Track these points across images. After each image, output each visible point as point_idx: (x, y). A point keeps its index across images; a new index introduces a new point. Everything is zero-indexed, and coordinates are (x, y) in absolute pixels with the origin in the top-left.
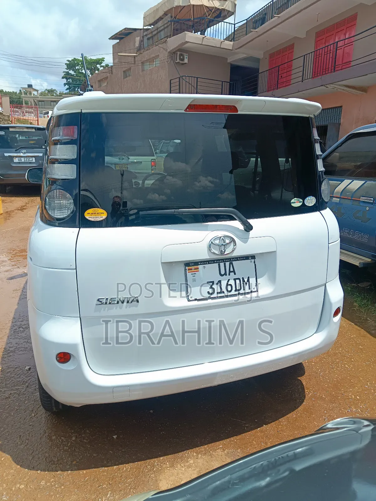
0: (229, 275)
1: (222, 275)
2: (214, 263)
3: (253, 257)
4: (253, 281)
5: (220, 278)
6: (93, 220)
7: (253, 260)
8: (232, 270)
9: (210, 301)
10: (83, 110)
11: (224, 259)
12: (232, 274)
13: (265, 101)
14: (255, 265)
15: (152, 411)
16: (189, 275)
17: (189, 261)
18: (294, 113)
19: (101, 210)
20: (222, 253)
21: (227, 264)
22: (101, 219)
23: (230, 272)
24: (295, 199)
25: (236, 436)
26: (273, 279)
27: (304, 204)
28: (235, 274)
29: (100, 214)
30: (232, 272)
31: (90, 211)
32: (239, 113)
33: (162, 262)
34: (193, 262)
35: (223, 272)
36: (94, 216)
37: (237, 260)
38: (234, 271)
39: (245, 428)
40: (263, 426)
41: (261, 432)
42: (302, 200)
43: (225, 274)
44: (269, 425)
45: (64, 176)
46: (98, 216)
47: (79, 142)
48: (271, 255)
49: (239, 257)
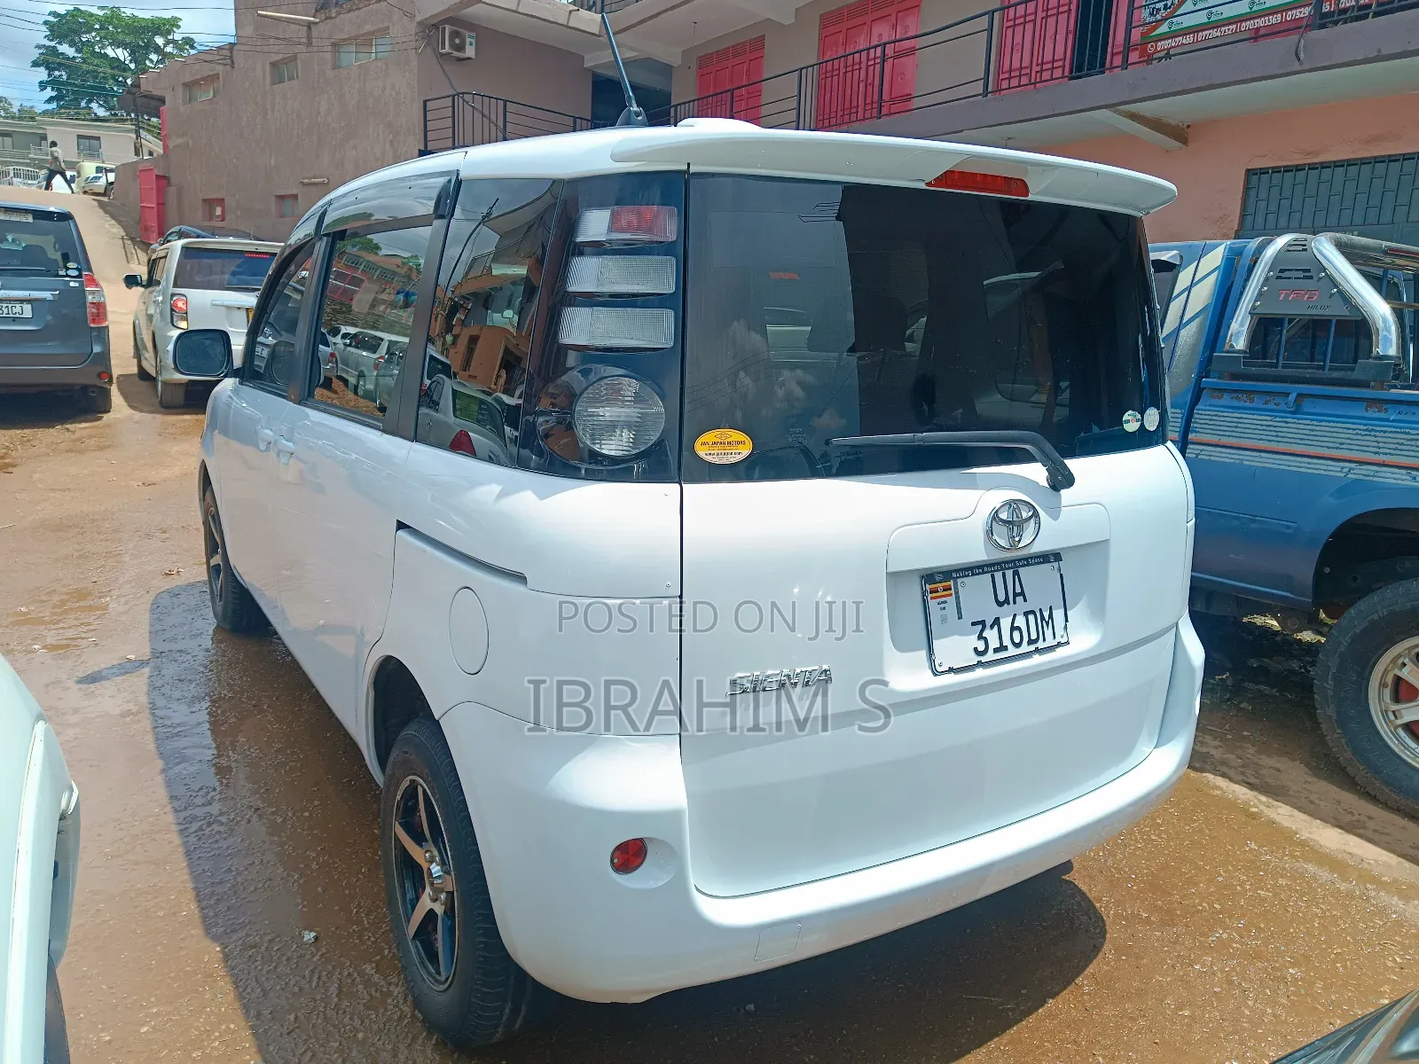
0: (1015, 603)
1: (1000, 604)
2: (984, 573)
3: (1056, 556)
4: (1058, 615)
5: (997, 611)
6: (724, 461)
7: (1056, 565)
8: (1018, 590)
9: (980, 672)
10: (695, 164)
11: (1002, 562)
12: (1020, 599)
13: (1097, 173)
14: (1061, 575)
15: (751, 1007)
16: (932, 604)
17: (931, 568)
18: (1115, 205)
19: (736, 435)
20: (1013, 547)
21: (1009, 574)
22: (738, 458)
23: (1015, 595)
24: (1130, 412)
25: (998, 1035)
26: (1098, 612)
27: (1142, 425)
28: (1025, 601)
29: (733, 446)
30: (1019, 595)
31: (709, 437)
32: (1030, 197)
33: (890, 570)
34: (940, 573)
35: (1002, 598)
36: (719, 452)
37: (1028, 565)
38: (1022, 593)
39: (1010, 1014)
40: (1046, 1002)
41: (1050, 1015)
42: (1139, 416)
43: (1007, 601)
44: (1059, 998)
45: (641, 342)
46: (730, 451)
47: (681, 252)
48: (1096, 550)
49: (1031, 558)
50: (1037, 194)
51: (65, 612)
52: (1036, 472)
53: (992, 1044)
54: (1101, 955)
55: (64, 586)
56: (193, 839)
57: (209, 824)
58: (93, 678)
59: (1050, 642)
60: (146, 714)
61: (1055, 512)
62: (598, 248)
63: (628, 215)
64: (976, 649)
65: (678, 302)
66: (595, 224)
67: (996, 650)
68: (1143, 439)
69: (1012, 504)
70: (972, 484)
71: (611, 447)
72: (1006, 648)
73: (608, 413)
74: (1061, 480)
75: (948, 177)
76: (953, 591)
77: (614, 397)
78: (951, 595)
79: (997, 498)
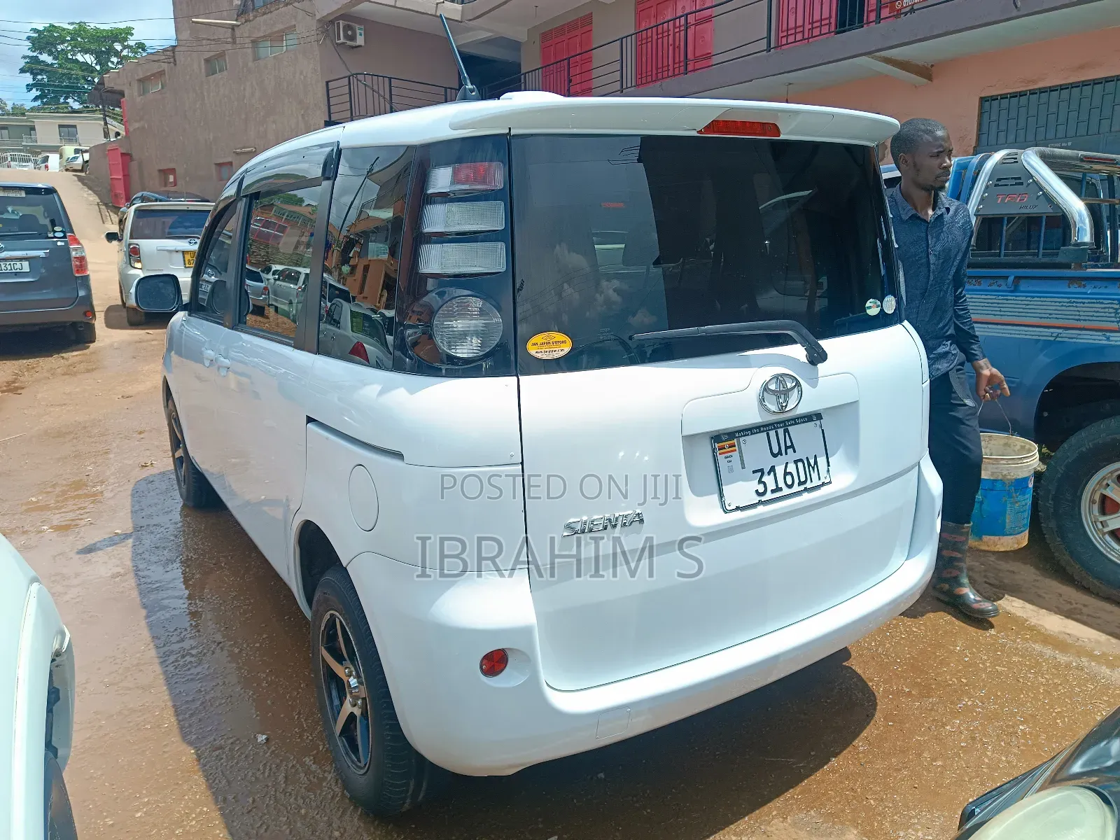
0: (786, 454)
1: (775, 456)
2: (760, 432)
3: (818, 416)
4: (822, 461)
5: (773, 461)
7: (818, 422)
8: (789, 444)
9: (761, 509)
10: (514, 128)
11: (775, 423)
12: (790, 451)
13: (833, 115)
14: (823, 430)
15: (602, 775)
16: (721, 458)
17: (718, 431)
19: (560, 337)
20: (782, 410)
21: (781, 431)
22: (562, 354)
23: (787, 448)
24: (871, 300)
25: (793, 787)
26: (854, 456)
27: (882, 310)
28: (795, 451)
29: (556, 344)
30: (789, 447)
31: (538, 339)
32: (782, 137)
33: (685, 433)
34: (725, 434)
35: (776, 450)
36: (546, 350)
37: (796, 424)
38: (792, 446)
39: (802, 771)
40: (830, 760)
41: (834, 771)
42: (879, 303)
43: (780, 453)
44: (841, 757)
45: (481, 269)
46: (555, 349)
47: (508, 196)
48: (848, 410)
49: (798, 419)
50: (788, 134)
51: (66, 499)
52: (797, 352)
53: (788, 795)
54: (872, 722)
55: (64, 480)
56: (171, 668)
57: (183, 657)
58: (90, 550)
59: (816, 482)
60: (132, 575)
61: (813, 382)
62: (444, 198)
63: (466, 170)
64: (757, 491)
65: (508, 236)
66: (442, 179)
67: (773, 491)
68: (883, 321)
69: (778, 378)
70: (747, 364)
71: (463, 351)
72: (781, 489)
73: (459, 325)
74: (817, 357)
75: (714, 126)
76: (737, 448)
77: (463, 313)
78: (736, 450)
79: (767, 373)
